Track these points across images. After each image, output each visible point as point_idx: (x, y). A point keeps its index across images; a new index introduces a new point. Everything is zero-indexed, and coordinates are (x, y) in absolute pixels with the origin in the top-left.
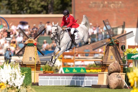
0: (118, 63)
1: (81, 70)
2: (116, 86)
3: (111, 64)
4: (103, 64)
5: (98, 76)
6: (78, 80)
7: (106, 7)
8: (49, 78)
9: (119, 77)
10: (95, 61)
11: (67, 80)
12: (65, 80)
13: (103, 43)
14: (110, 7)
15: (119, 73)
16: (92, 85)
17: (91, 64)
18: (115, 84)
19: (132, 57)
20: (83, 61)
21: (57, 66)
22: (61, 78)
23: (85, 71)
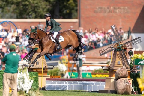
0: (126, 68)
1: (87, 75)
2: (123, 92)
3: (118, 70)
4: (110, 70)
5: (105, 81)
6: (85, 85)
7: (111, 12)
8: (56, 82)
9: (126, 83)
10: (102, 67)
11: (74, 85)
12: (72, 84)
13: (111, 48)
14: (116, 12)
15: (126, 79)
16: (99, 90)
17: (96, 69)
18: (123, 89)
19: (140, 63)
20: (88, 66)
21: (63, 71)
22: (67, 82)
23: (91, 76)
